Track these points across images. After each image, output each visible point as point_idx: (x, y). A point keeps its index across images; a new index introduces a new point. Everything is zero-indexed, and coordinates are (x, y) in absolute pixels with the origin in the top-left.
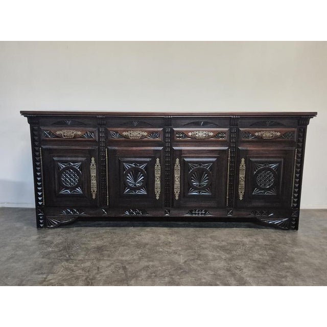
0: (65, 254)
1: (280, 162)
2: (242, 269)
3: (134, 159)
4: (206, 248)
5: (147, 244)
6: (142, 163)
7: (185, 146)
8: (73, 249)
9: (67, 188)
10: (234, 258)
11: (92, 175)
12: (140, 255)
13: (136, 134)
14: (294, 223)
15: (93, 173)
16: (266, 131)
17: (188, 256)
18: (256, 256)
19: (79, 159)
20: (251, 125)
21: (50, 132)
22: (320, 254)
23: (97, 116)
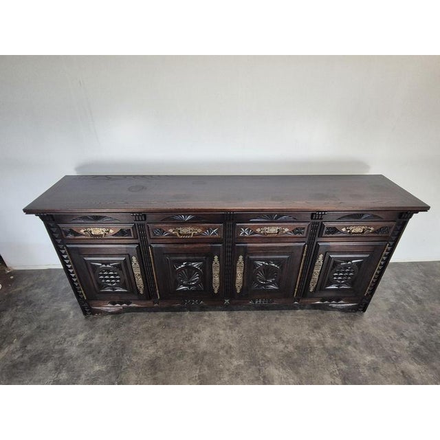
1: (365, 258)
3: (185, 258)
7: (251, 242)
9: (108, 286)
13: (187, 231)
15: (137, 272)
16: (356, 226)
20: (339, 219)
21: (73, 231)
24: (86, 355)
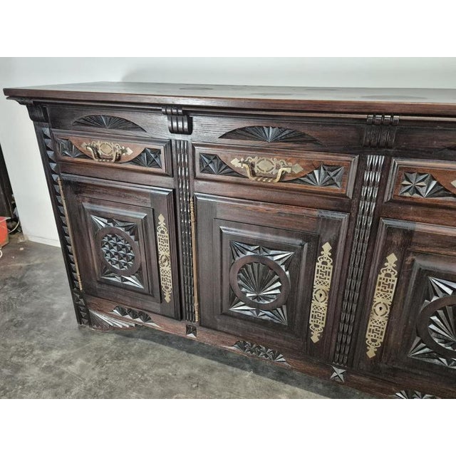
15: (164, 250)
24: (45, 388)
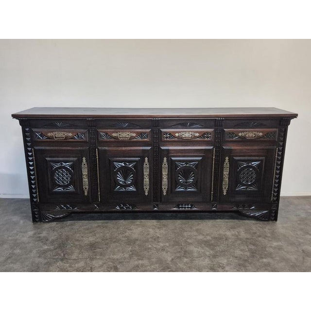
0: (60, 252)
1: (261, 161)
2: (224, 268)
3: (123, 159)
4: (191, 244)
5: (137, 240)
6: (130, 162)
7: (172, 145)
8: (68, 247)
9: (60, 186)
10: (217, 254)
11: (84, 173)
12: (131, 253)
13: (125, 135)
14: (273, 215)
15: (85, 172)
16: (249, 131)
17: (175, 253)
18: (238, 253)
19: (72, 159)
20: (235, 126)
21: (42, 133)
22: (296, 249)
23: (87, 119)
